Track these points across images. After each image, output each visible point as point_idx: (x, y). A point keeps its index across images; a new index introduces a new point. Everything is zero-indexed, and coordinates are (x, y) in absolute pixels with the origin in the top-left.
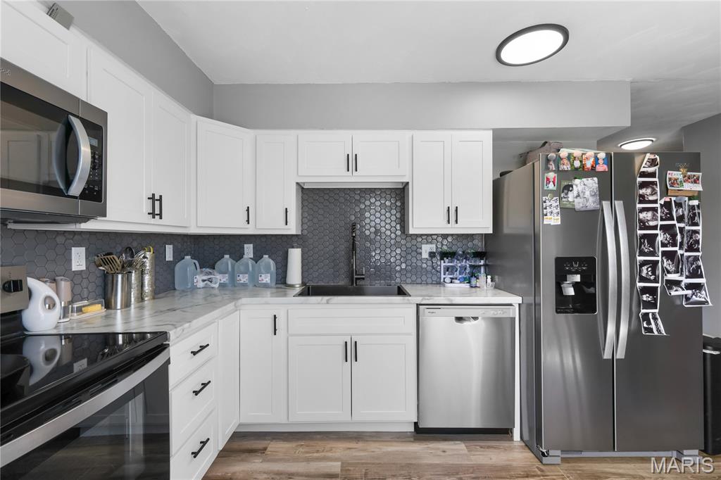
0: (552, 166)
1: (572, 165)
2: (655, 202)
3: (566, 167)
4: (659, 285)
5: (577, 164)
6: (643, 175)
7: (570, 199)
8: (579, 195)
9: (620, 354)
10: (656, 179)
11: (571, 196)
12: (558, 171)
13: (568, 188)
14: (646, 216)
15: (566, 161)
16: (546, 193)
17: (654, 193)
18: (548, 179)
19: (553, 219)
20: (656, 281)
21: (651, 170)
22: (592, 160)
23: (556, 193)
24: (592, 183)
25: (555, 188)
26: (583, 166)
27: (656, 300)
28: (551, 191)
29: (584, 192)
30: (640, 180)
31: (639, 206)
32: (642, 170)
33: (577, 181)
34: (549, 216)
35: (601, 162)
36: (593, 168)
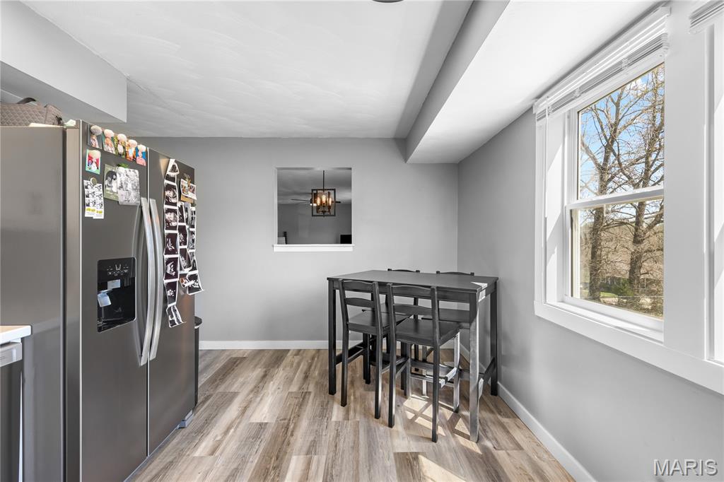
0: (95, 143)
1: (116, 149)
2: (175, 204)
3: (110, 149)
4: (177, 280)
5: (121, 149)
6: (168, 178)
7: (114, 189)
8: (121, 187)
9: (153, 356)
10: (175, 184)
11: (115, 185)
12: (102, 151)
13: (112, 175)
14: (169, 216)
15: (110, 142)
16: (87, 175)
17: (175, 197)
18: (90, 158)
19: (96, 212)
20: (176, 276)
21: (172, 174)
22: (133, 149)
23: (100, 179)
24: (134, 175)
25: (98, 172)
26: (126, 154)
27: (175, 293)
28: (93, 175)
29: (125, 183)
30: (166, 182)
31: (166, 207)
32: (168, 173)
33: (121, 170)
34: (91, 207)
35: (140, 154)
36: (134, 159)
